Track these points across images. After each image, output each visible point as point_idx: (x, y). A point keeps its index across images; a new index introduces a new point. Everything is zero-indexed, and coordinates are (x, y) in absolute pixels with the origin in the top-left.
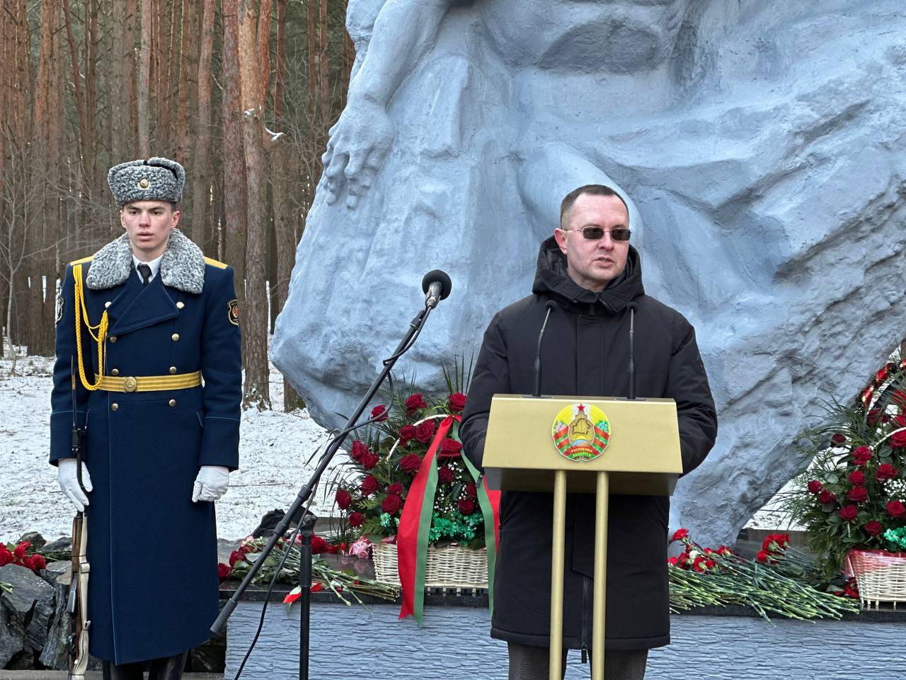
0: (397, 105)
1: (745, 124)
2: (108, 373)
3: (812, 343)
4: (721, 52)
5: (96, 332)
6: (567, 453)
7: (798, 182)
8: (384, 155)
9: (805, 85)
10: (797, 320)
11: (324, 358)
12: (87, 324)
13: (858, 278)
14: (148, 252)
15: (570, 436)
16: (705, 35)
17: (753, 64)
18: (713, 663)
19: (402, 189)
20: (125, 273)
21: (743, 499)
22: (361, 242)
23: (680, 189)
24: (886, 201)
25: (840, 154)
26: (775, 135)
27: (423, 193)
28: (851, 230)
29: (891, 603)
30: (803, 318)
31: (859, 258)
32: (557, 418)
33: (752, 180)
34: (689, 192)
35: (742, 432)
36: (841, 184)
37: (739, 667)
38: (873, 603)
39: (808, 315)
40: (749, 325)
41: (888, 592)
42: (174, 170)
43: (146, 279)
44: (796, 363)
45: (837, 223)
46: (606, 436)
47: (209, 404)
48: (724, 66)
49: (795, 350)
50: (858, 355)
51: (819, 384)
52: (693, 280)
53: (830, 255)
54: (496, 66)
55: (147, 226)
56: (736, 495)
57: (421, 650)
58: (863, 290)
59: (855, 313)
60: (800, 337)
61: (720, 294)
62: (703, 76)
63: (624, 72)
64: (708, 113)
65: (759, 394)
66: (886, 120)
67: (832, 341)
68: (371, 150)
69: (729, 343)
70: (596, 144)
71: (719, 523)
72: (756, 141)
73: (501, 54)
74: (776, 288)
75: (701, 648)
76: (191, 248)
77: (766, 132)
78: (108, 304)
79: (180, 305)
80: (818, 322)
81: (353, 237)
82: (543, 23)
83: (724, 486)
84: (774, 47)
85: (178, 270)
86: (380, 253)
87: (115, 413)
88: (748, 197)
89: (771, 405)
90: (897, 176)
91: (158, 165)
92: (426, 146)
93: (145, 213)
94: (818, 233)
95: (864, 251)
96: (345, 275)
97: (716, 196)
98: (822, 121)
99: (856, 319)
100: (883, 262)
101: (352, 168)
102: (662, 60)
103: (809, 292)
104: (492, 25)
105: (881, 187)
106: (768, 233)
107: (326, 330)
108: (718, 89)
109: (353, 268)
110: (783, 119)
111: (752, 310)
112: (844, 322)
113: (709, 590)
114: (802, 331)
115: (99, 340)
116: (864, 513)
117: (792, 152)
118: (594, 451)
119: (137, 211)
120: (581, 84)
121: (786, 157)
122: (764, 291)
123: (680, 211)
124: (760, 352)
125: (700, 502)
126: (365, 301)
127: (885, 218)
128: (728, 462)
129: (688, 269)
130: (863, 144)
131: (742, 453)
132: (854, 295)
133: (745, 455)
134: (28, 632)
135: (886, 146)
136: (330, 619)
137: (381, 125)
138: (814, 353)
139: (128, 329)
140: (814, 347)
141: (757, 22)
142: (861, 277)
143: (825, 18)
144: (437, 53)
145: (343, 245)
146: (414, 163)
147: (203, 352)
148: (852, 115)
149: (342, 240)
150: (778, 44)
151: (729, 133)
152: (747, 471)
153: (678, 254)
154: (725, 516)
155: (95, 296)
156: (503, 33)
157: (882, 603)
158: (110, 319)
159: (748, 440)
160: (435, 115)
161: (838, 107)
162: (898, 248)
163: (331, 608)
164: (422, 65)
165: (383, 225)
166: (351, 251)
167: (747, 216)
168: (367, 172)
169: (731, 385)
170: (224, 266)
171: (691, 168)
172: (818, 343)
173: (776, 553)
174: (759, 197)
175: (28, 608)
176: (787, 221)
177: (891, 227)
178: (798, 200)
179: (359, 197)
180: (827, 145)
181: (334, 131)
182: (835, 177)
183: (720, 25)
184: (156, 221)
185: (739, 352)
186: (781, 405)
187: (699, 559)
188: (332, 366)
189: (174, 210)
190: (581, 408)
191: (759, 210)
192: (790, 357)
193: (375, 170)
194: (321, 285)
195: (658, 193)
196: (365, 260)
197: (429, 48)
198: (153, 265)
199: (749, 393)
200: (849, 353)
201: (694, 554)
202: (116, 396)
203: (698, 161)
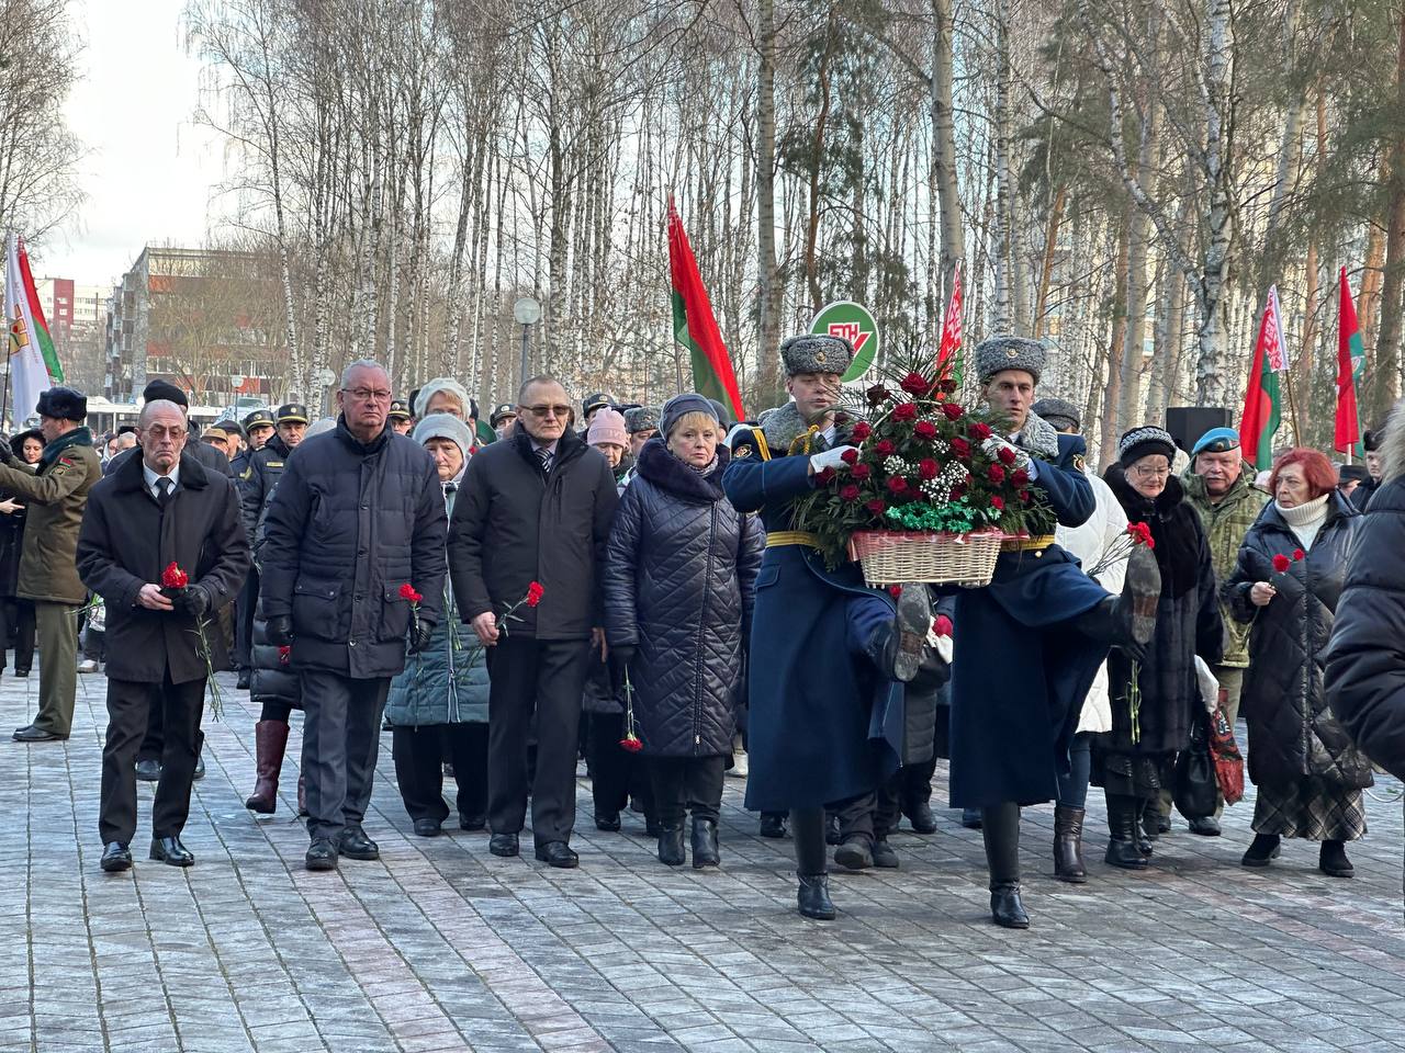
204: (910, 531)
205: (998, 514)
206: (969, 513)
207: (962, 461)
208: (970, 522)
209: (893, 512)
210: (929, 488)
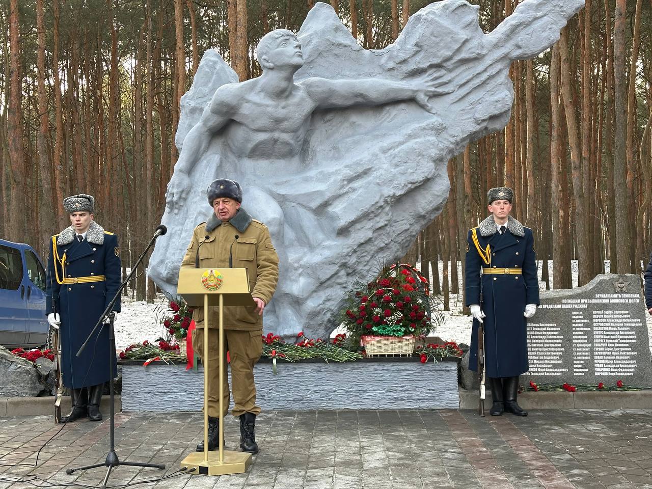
0: (193, 174)
1: (325, 177)
2: (67, 277)
3: (353, 260)
4: (318, 150)
5: (61, 261)
6: (207, 288)
7: (345, 198)
8: (188, 193)
9: (348, 161)
10: (346, 251)
11: (166, 272)
12: (58, 259)
13: (370, 234)
14: (81, 231)
15: (208, 282)
16: (313, 144)
17: (331, 155)
18: (310, 381)
19: (194, 206)
20: (72, 238)
21: (329, 321)
22: (180, 227)
23: (301, 202)
24: (379, 205)
25: (361, 187)
26: (335, 181)
27: (201, 207)
28: (366, 216)
29: (377, 355)
30: (349, 250)
31: (370, 226)
32: (204, 275)
33: (326, 198)
34: (304, 203)
35: (327, 295)
36: (360, 198)
37: (320, 382)
38: (371, 356)
39: (350, 249)
40: (327, 253)
41: (376, 351)
42: (89, 199)
43: (81, 240)
44: (347, 267)
45: (359, 213)
46: (221, 281)
47: (108, 287)
48: (319, 156)
49: (346, 263)
50: (373, 264)
51: (358, 276)
52: (307, 237)
53: (358, 226)
54: (232, 158)
55: (79, 221)
56: (326, 319)
57: (198, 381)
58: (373, 239)
59: (371, 248)
60: (348, 258)
61: (317, 242)
62: (312, 159)
63: (280, 159)
64: (312, 173)
65: (333, 280)
66: (378, 174)
67: (362, 259)
68: (182, 191)
69: (319, 260)
70: (269, 186)
71: (320, 330)
72: (328, 183)
73: (234, 153)
74: (337, 239)
75: (305, 375)
76: (99, 229)
77: (332, 180)
78: (65, 250)
79: (94, 249)
80: (355, 251)
81: (177, 225)
82: (247, 140)
83: (321, 316)
84: (338, 148)
85: (93, 236)
86: (186, 231)
87: (70, 292)
88: (326, 204)
89: (339, 284)
90: (383, 195)
91: (82, 197)
92: (203, 189)
93: (78, 216)
94: (352, 217)
95: (372, 224)
96: (174, 240)
97: (314, 205)
98: (354, 175)
99: (371, 250)
100: (380, 228)
101: (175, 199)
102: (296, 154)
103: (350, 240)
104: (230, 142)
105: (377, 199)
106: (333, 218)
107: (166, 262)
108: (317, 164)
109: (177, 237)
110: (339, 175)
111: (329, 247)
112: (366, 251)
113: (309, 353)
114: (347, 255)
115: (63, 264)
116: (366, 321)
117: (342, 187)
118: (217, 287)
119: (75, 215)
120: (263, 164)
121: (340, 189)
122: (334, 240)
123: (301, 210)
124: (331, 263)
125: (312, 323)
126: (180, 249)
127: (380, 211)
128: (321, 306)
129: (305, 233)
130: (369, 183)
131: (327, 303)
132: (369, 241)
133: (328, 304)
134: (47, 383)
135: (378, 184)
136: (162, 371)
137: (186, 181)
138: (355, 263)
139: (74, 259)
140: (354, 261)
141: (332, 139)
142: (371, 234)
143: (358, 136)
144: (209, 153)
145: (173, 229)
146: (199, 195)
147: (105, 268)
148: (366, 172)
149: (173, 227)
150: (340, 147)
151: (319, 180)
152: (329, 310)
153: (301, 227)
154: (322, 327)
155: (61, 248)
156: (234, 145)
157: (374, 355)
158: (67, 256)
159: (329, 298)
160: (207, 177)
161: (360, 170)
162: (385, 223)
163: (162, 367)
164: (203, 158)
165: (187, 220)
166: (176, 231)
167: (326, 212)
168: (182, 200)
169: (320, 277)
170: (112, 234)
171: (305, 194)
172: (356, 259)
173: (341, 341)
174: (330, 204)
175: (47, 373)
176: (339, 213)
177: (383, 215)
178: (345, 205)
179: (179, 210)
180: (356, 184)
181: (169, 185)
182: (358, 196)
183: (319, 140)
184: (83, 219)
185: (323, 263)
186: (343, 284)
187: (308, 343)
188: (169, 276)
189: (90, 214)
190: (212, 271)
191: (330, 209)
192: (344, 265)
193: (185, 199)
194: (165, 245)
195: (293, 204)
196: (181, 234)
197: (206, 151)
198: (83, 235)
199: (328, 279)
200: (370, 264)
201: (306, 342)
202: (70, 285)
203: (307, 191)
204: (381, 335)
205: (413, 330)
206: (403, 329)
207: (400, 311)
208: (403, 332)
209: (375, 329)
210: (387, 320)
